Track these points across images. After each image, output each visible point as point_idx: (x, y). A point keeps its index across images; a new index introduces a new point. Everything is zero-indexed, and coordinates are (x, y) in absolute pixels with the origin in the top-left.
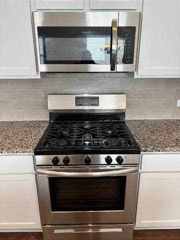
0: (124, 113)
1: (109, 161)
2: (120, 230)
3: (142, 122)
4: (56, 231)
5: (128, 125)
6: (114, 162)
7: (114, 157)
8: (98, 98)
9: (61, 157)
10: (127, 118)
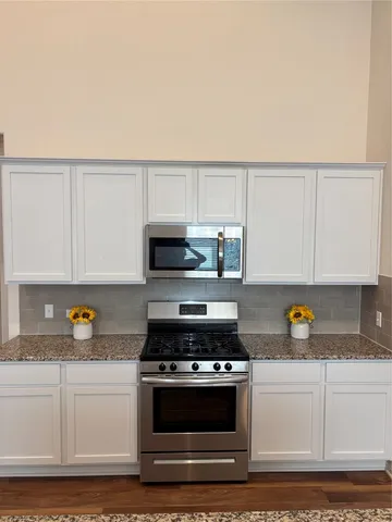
0: (236, 324)
1: (217, 367)
2: (233, 461)
3: (259, 335)
4: (156, 462)
5: (240, 338)
6: (223, 369)
7: (223, 364)
8: (205, 306)
9: (167, 364)
10: (241, 331)
